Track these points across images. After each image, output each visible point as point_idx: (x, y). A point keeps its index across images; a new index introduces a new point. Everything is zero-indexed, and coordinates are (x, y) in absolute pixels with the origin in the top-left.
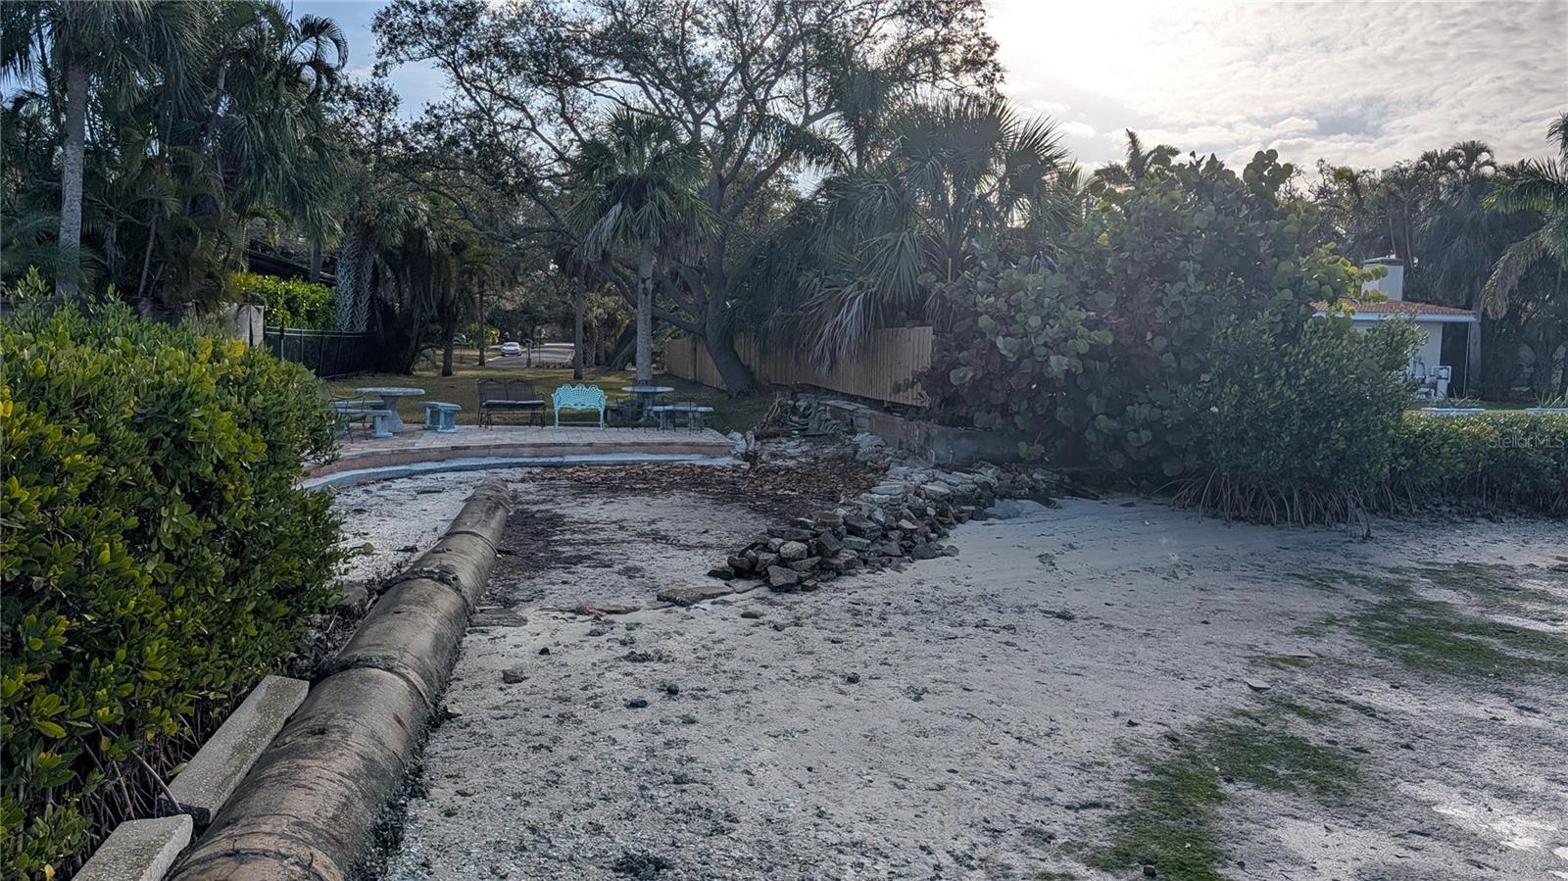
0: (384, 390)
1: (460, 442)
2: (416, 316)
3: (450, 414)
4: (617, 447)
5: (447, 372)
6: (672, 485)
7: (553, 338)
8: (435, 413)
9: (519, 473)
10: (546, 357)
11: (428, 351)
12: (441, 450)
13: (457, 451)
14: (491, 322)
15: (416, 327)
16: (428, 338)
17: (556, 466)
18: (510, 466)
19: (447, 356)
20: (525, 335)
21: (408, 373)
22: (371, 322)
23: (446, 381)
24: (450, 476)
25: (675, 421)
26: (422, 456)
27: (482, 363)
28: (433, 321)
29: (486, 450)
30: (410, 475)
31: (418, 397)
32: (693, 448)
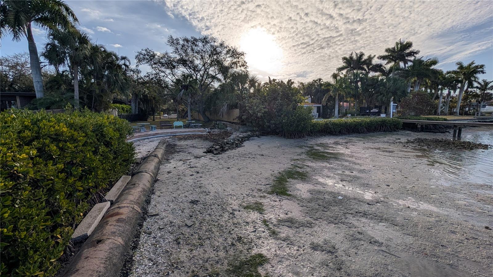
0: (142, 124)
1: (157, 132)
2: (147, 110)
3: (155, 127)
4: (185, 132)
5: (154, 120)
6: (196, 138)
7: (173, 114)
8: (152, 127)
9: (168, 137)
10: (172, 117)
11: (150, 117)
12: (154, 134)
13: (157, 134)
14: (161, 111)
15: (147, 113)
16: (150, 114)
17: (175, 136)
18: (166, 136)
19: (154, 118)
20: (168, 113)
21: (146, 121)
22: (139, 111)
23: (154, 122)
24: (155, 138)
25: (195, 127)
26: (150, 135)
27: (160, 118)
28: (151, 111)
29: (162, 133)
30: (148, 139)
31: (149, 125)
32: (199, 131)
